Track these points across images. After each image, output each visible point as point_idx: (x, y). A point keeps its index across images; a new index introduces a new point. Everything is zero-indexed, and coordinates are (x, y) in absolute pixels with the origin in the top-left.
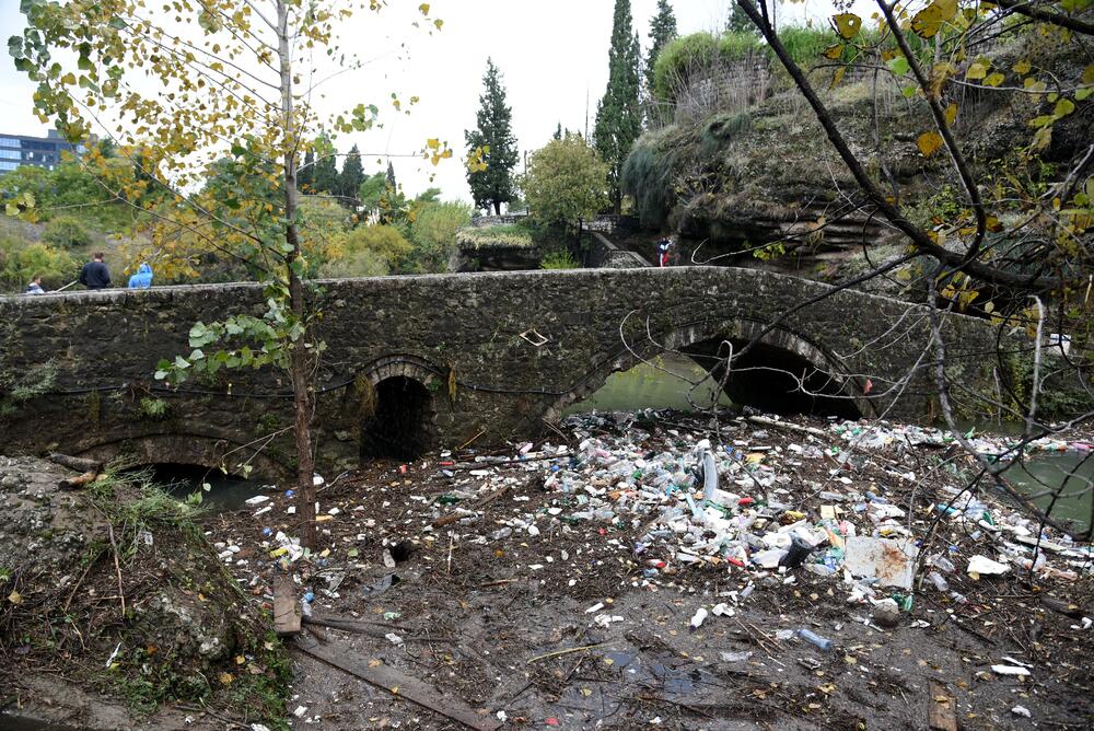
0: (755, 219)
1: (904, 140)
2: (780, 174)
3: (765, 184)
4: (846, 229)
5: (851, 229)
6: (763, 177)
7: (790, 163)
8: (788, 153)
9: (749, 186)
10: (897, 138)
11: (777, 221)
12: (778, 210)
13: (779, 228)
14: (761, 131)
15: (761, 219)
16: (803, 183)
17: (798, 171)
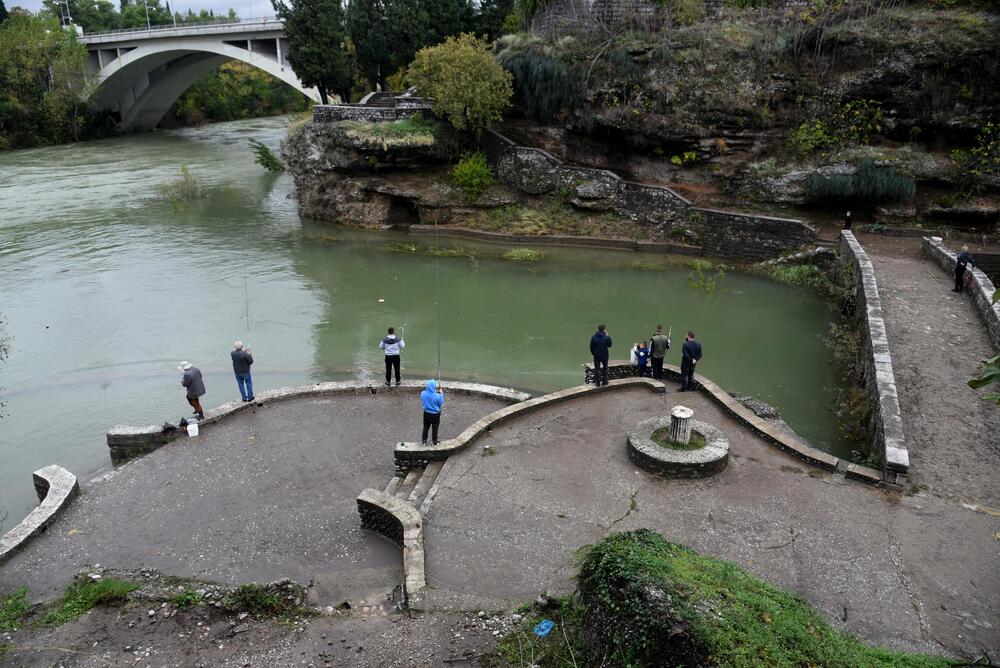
0: (684, 138)
1: (775, 78)
2: (705, 103)
3: (691, 110)
4: (736, 142)
5: (739, 142)
6: (689, 104)
7: (710, 95)
8: (707, 86)
9: (680, 111)
10: (773, 77)
11: (698, 138)
12: (701, 131)
13: (699, 143)
14: (680, 63)
15: (690, 138)
16: (719, 110)
17: (717, 102)
